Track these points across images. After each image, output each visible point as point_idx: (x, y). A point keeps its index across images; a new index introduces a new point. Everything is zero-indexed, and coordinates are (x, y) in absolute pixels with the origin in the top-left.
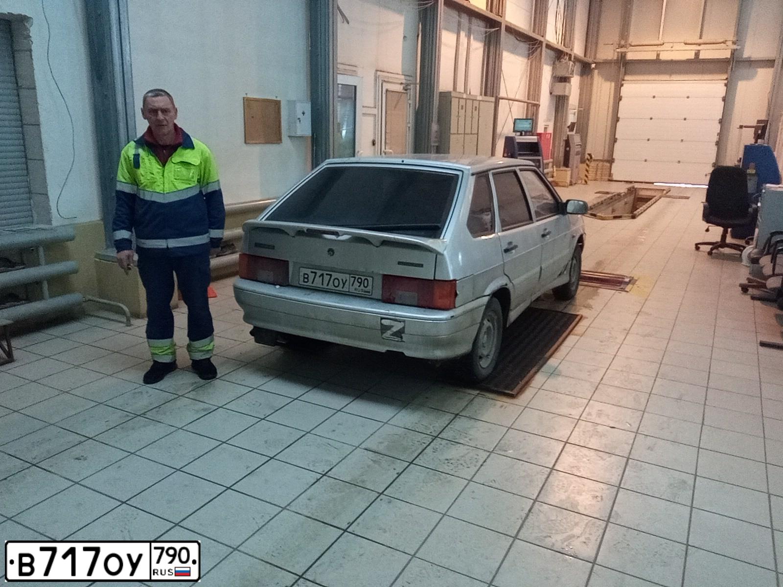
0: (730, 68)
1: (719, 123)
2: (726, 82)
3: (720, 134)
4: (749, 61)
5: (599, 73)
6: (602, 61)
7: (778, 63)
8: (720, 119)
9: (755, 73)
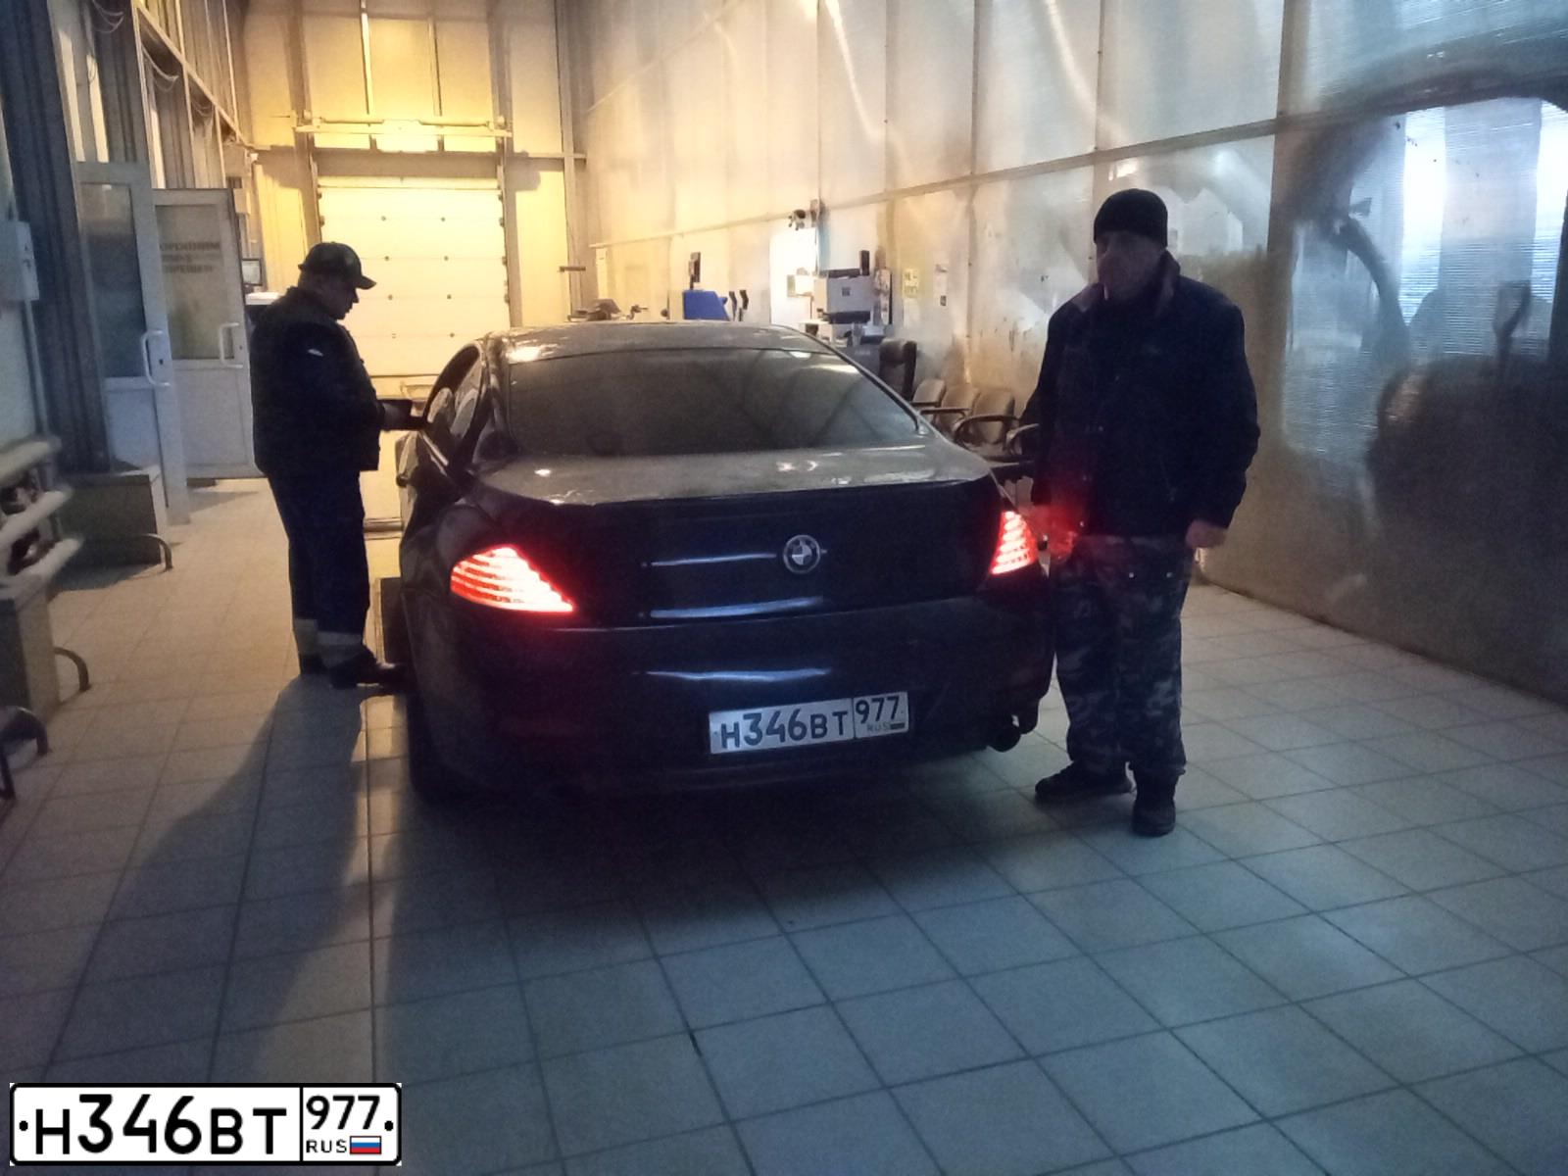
0: (500, 167)
1: (503, 263)
3: (507, 284)
4: (525, 159)
5: (266, 172)
6: (269, 149)
7: (570, 164)
8: (503, 258)
9: (538, 180)
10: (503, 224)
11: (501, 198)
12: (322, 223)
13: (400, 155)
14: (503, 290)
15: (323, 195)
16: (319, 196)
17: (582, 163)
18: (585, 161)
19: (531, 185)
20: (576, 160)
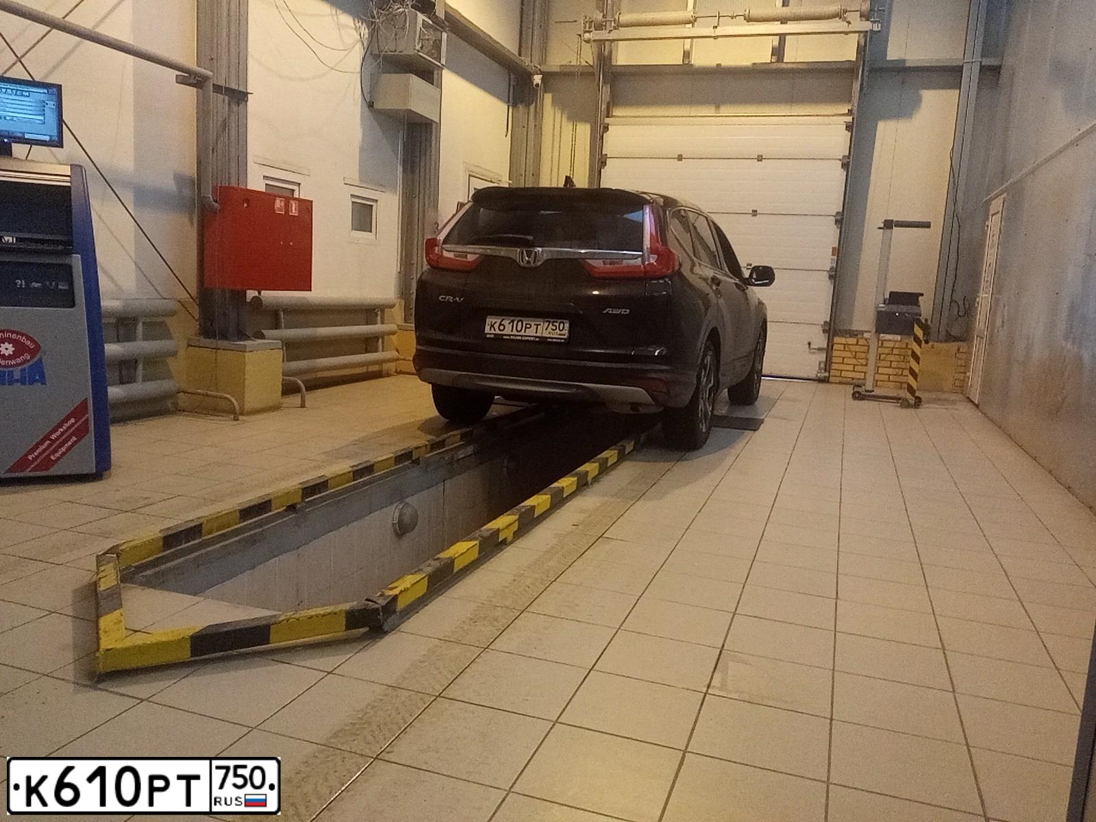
0: (856, 86)
1: (837, 222)
2: (849, 119)
3: (837, 252)
4: (901, 70)
5: (554, 102)
6: (557, 70)
7: (971, 76)
8: (838, 213)
9: (917, 102)
10: (845, 166)
11: (849, 127)
12: (604, 164)
13: (719, 72)
14: (828, 261)
15: (609, 127)
16: (606, 128)
17: (991, 74)
18: (996, 71)
19: (905, 110)
20: (983, 69)
